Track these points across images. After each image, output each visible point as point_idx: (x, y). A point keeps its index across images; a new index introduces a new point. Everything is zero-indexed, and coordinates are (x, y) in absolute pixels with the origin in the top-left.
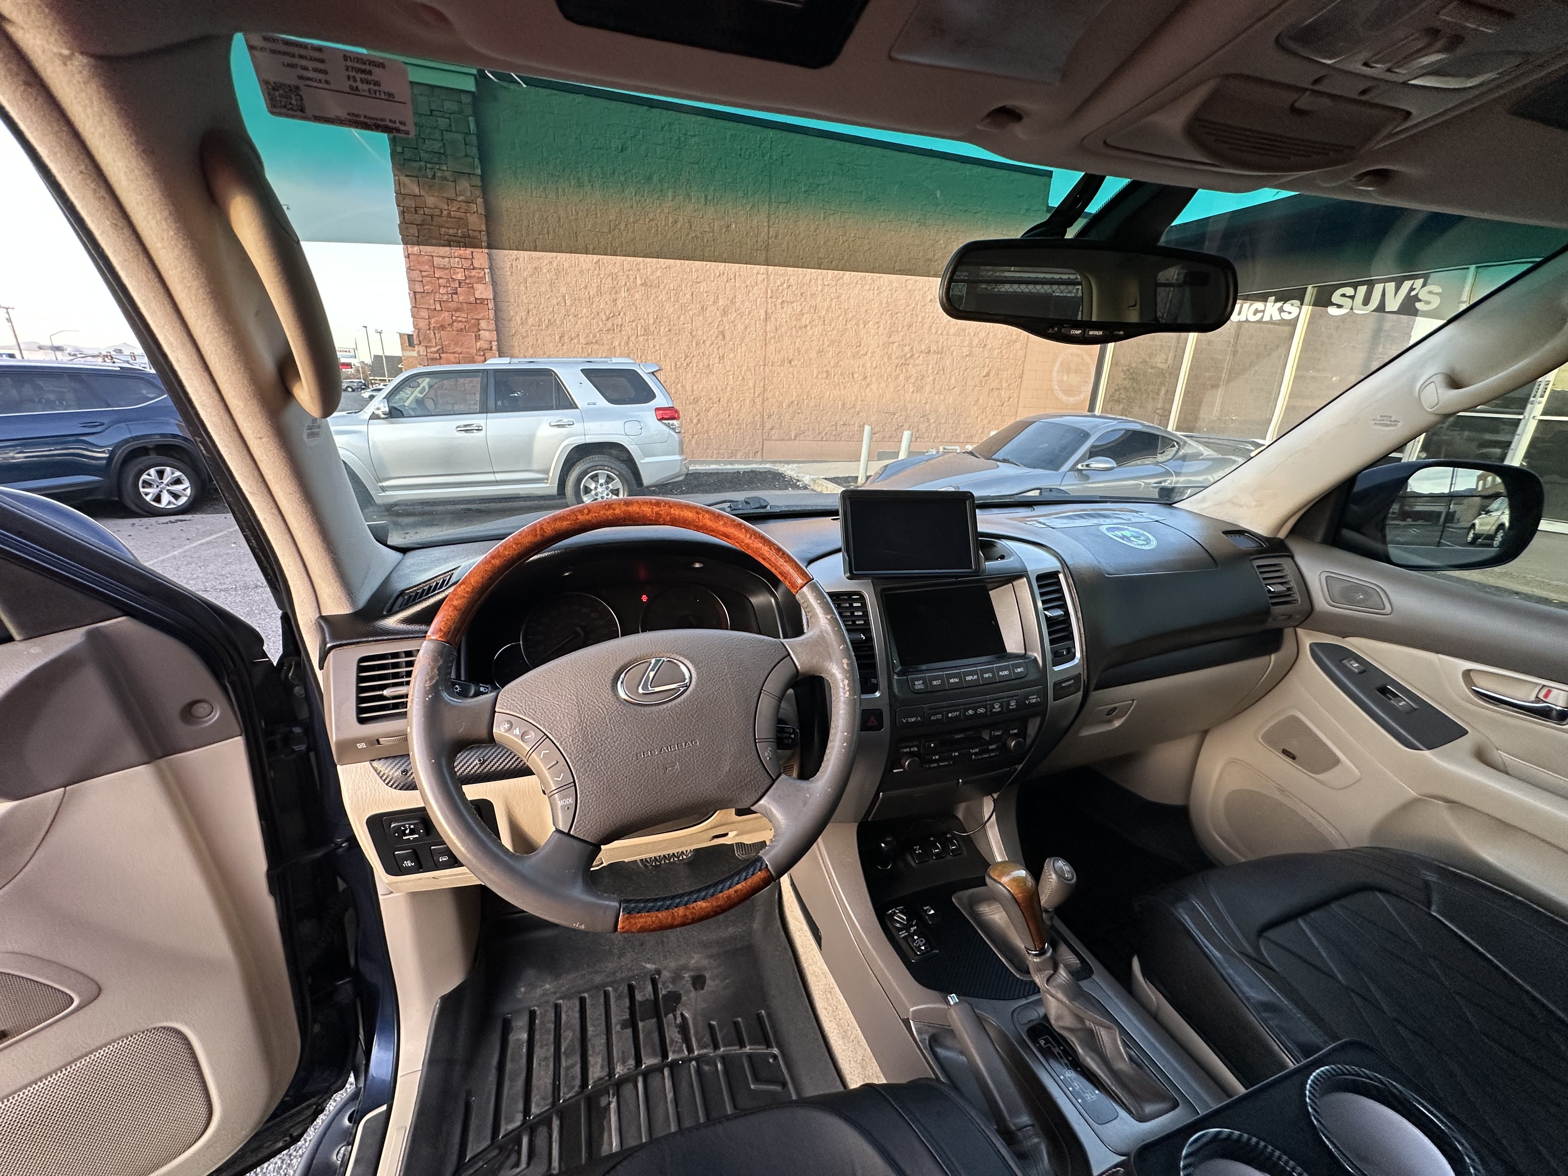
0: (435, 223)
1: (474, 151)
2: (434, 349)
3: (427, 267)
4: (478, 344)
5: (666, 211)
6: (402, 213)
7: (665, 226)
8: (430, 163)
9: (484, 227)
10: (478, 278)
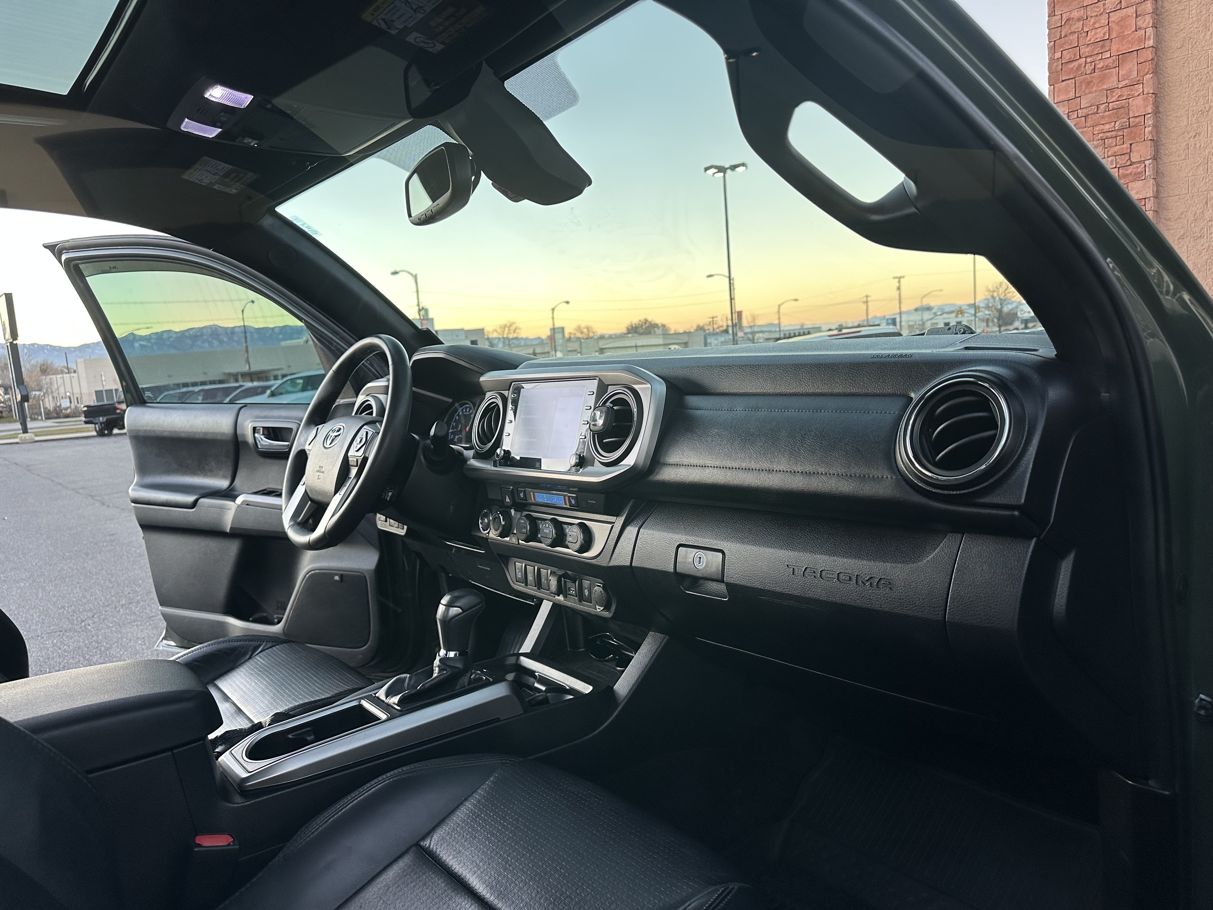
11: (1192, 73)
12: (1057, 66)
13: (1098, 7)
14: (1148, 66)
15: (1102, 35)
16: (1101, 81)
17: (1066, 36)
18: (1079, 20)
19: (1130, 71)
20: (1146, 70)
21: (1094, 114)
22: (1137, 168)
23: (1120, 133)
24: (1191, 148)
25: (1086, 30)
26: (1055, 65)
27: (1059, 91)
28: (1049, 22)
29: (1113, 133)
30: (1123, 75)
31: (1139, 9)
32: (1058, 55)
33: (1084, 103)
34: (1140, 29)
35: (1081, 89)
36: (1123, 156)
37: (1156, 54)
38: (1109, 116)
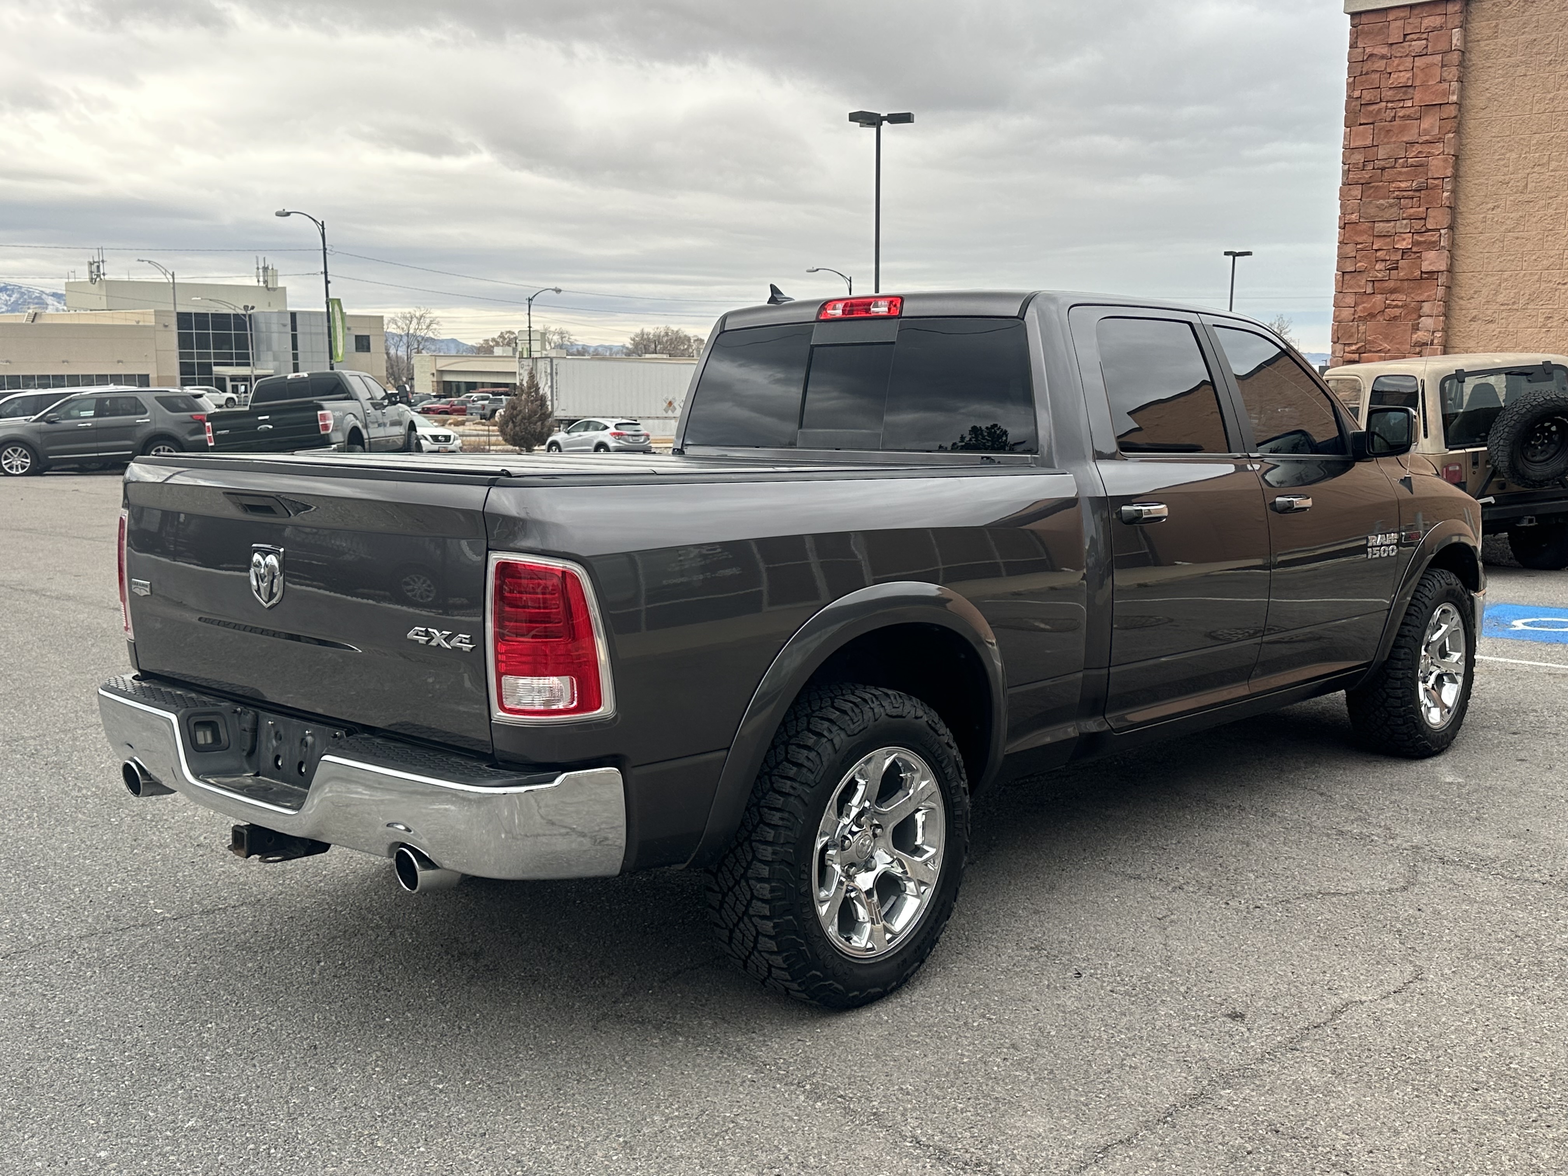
0: (1385, 179)
1: (1452, 73)
2: (1354, 347)
3: (1365, 237)
4: (1415, 336)
6: (1346, 173)
8: (1392, 102)
9: (1449, 174)
10: (1431, 243)
11: (1494, 139)
12: (1355, 106)
13: (1403, 47)
14: (1450, 124)
15: (1404, 80)
16: (1401, 132)
17: (1367, 74)
18: (1383, 57)
19: (1432, 126)
20: (1448, 128)
21: (1392, 167)
22: (1432, 235)
23: (1417, 194)
24: (1489, 221)
25: (1389, 70)
26: (1354, 104)
27: (1356, 135)
28: (1349, 53)
29: (1410, 193)
30: (1424, 130)
31: (1445, 59)
32: (1357, 94)
33: (1382, 153)
34: (1444, 80)
35: (1379, 138)
36: (1418, 221)
37: (1459, 110)
38: (1407, 173)
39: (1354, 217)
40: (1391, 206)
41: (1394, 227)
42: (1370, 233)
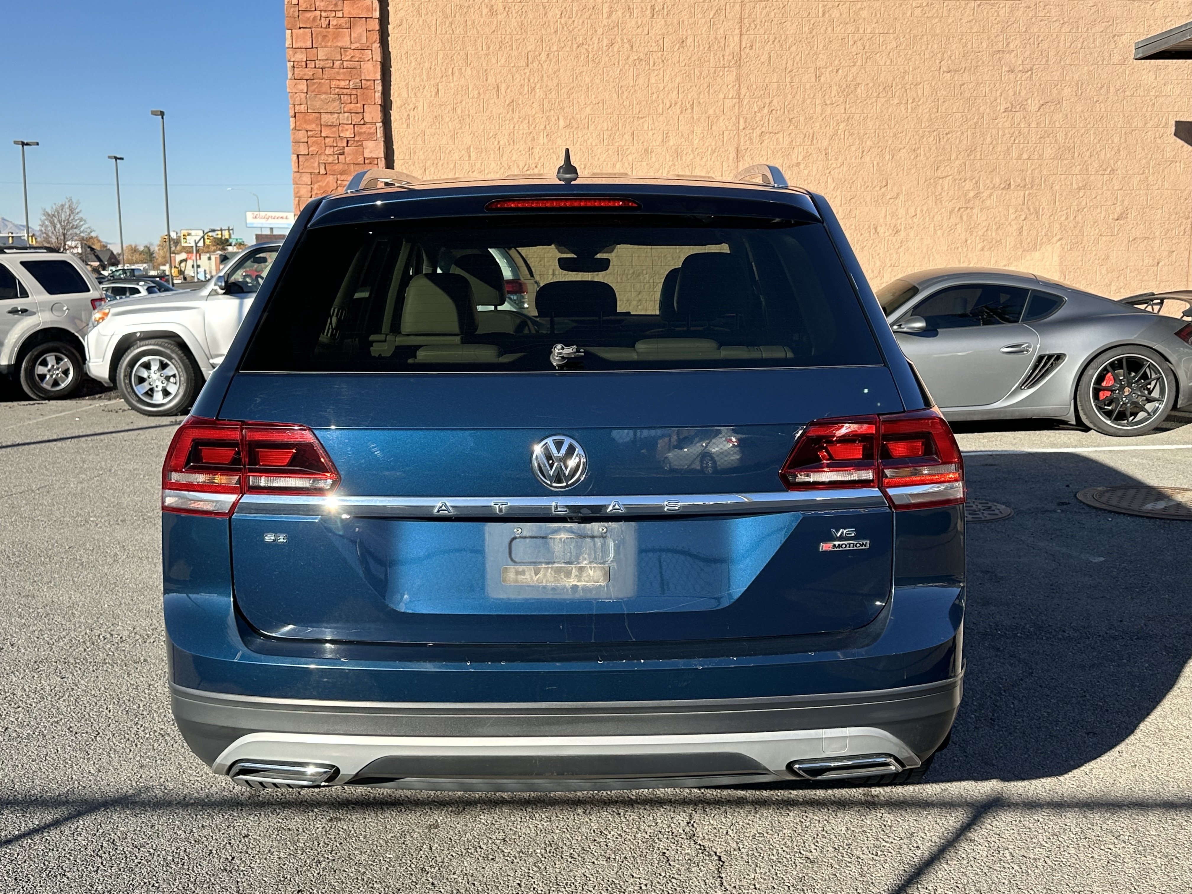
0: (325, 77)
3: (313, 126)
5: (600, 31)
7: (598, 51)
8: (325, 11)
9: (378, 77)
10: (369, 134)
12: (294, 12)
14: (376, 36)
16: (335, 38)
19: (360, 37)
20: (374, 40)
21: (330, 68)
22: (370, 128)
23: (354, 92)
24: (411, 119)
26: (292, 10)
27: (297, 37)
29: (348, 91)
30: (355, 38)
33: (322, 54)
35: (317, 41)
36: (357, 115)
37: (382, 26)
38: (344, 73)
39: (303, 108)
40: (334, 100)
41: (338, 117)
42: (318, 122)
